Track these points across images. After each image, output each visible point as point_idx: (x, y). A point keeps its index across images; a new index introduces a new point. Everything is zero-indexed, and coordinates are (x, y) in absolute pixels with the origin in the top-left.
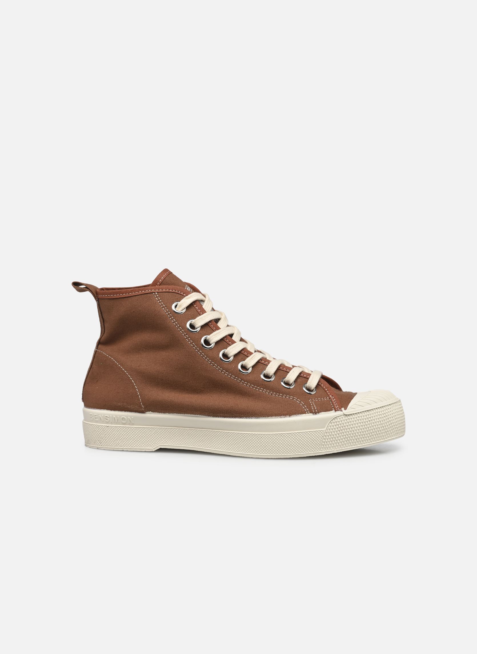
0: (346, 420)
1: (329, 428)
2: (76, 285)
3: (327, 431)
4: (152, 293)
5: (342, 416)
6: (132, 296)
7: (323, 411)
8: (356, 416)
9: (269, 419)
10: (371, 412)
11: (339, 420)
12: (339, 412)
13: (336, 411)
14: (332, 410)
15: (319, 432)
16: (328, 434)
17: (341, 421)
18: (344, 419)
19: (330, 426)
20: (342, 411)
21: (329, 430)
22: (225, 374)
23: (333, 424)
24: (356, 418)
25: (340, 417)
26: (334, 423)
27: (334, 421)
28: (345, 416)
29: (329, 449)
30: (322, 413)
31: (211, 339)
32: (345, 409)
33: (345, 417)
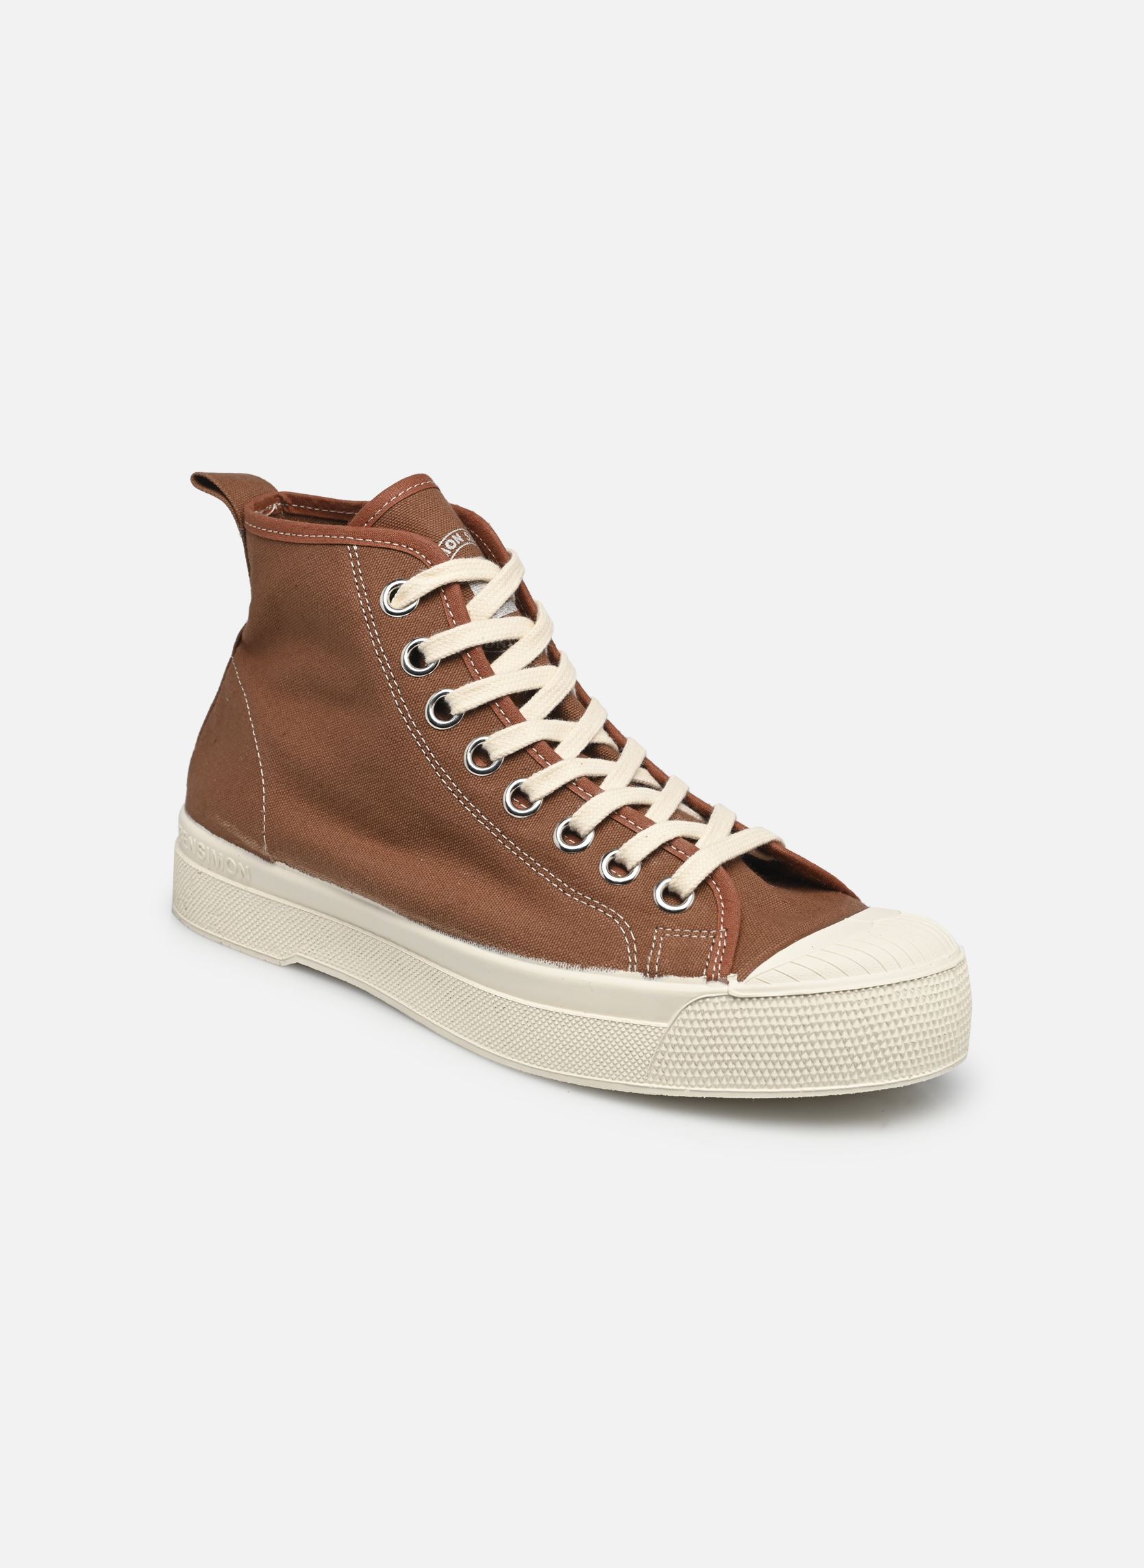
0: (734, 1012)
1: (681, 1024)
2: (201, 481)
3: (671, 1032)
4: (345, 545)
5: (724, 999)
6: (302, 544)
7: (675, 974)
8: (766, 1004)
9: (530, 962)
10: (817, 1000)
11: (712, 1008)
12: (718, 983)
13: (709, 979)
14: (699, 974)
15: (649, 1029)
16: (674, 1042)
17: (718, 1012)
18: (727, 1007)
19: (684, 1021)
20: (727, 983)
21: (677, 1030)
22: (465, 806)
23: (692, 1016)
24: (765, 1010)
25: (716, 1000)
26: (696, 1013)
27: (696, 1007)
28: (732, 999)
29: (671, 1082)
30: (669, 976)
31: (454, 702)
32: (740, 979)
33: (731, 1004)
